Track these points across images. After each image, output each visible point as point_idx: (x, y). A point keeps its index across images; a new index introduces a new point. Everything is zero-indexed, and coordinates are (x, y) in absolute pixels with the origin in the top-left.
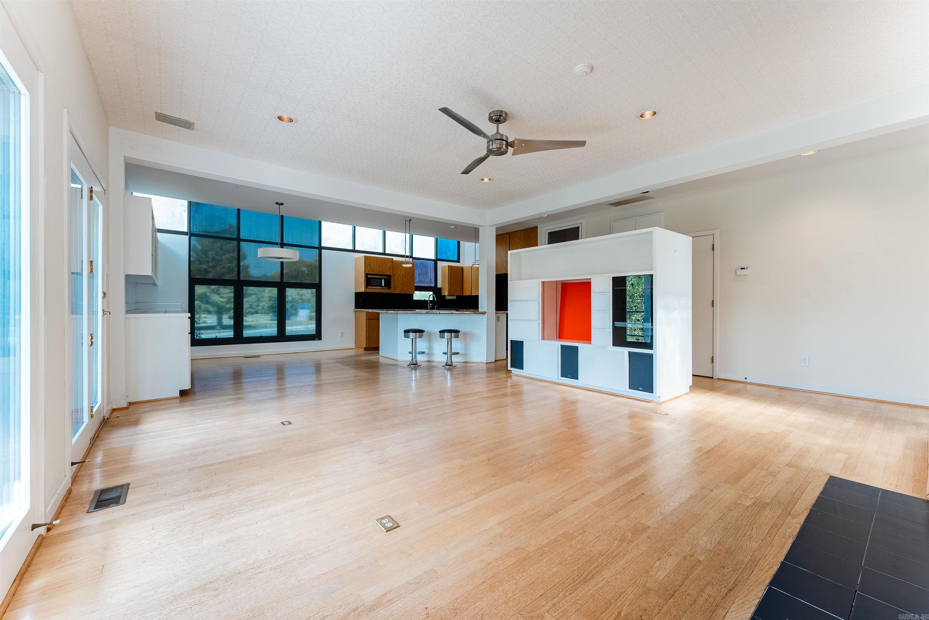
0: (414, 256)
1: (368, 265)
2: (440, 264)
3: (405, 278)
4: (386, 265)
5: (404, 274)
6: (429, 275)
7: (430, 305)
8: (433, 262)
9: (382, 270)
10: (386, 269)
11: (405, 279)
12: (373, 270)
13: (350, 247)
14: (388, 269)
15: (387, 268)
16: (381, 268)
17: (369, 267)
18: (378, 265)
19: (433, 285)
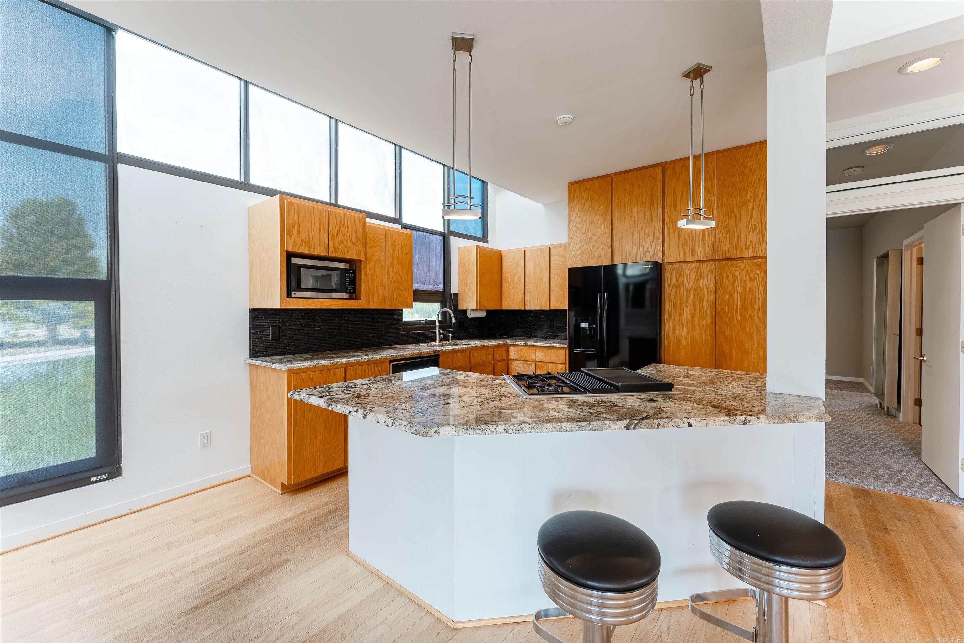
0: (405, 220)
1: (294, 227)
2: (456, 243)
3: (391, 269)
4: (348, 231)
5: (390, 260)
6: (434, 265)
7: (439, 332)
8: (440, 238)
9: (336, 245)
10: (347, 242)
11: (391, 274)
12: (308, 244)
13: (235, 175)
14: (354, 244)
15: (351, 240)
16: (333, 238)
17: (295, 231)
18: (324, 228)
19: (441, 288)
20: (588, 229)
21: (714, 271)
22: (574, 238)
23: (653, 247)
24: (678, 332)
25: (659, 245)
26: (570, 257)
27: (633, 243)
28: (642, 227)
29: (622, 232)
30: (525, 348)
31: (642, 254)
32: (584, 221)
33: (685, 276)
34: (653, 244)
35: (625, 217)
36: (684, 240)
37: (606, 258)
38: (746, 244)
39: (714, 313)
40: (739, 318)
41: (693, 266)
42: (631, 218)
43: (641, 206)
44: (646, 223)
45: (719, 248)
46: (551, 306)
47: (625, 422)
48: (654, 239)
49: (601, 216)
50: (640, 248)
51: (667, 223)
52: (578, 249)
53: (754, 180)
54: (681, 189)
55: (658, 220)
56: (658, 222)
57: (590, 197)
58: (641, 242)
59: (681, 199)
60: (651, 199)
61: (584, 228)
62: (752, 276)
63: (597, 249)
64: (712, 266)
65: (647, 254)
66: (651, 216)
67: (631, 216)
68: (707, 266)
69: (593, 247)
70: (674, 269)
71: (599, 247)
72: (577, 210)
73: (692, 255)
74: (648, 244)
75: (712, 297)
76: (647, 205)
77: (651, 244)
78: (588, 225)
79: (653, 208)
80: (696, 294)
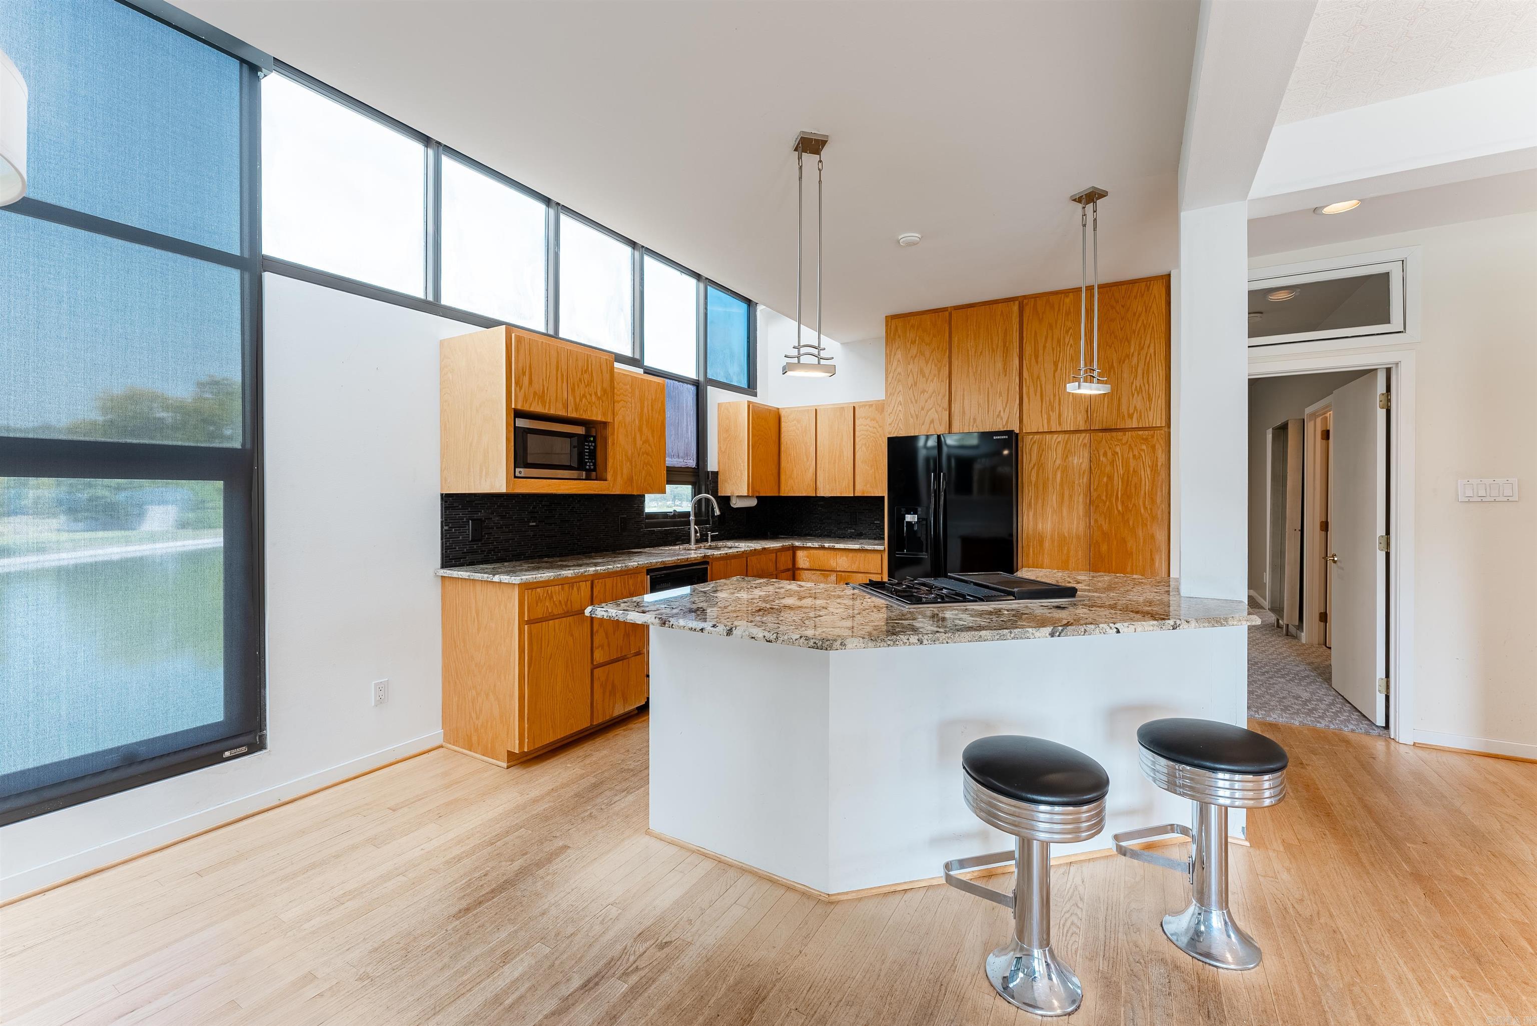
0: (648, 362)
1: (524, 374)
2: (715, 396)
3: (638, 436)
4: (592, 380)
5: (637, 422)
6: (685, 429)
7: (695, 529)
8: (692, 389)
9: (578, 400)
10: (591, 395)
11: (639, 443)
12: (541, 397)
13: (416, 289)
14: (599, 398)
15: (596, 394)
16: (573, 390)
17: (526, 380)
18: (562, 375)
19: (692, 463)
20: (916, 384)
21: (1088, 445)
22: (896, 395)
23: (1007, 410)
24: (1040, 526)
25: (1015, 410)
26: (889, 421)
27: (979, 405)
28: (991, 383)
29: (964, 389)
30: (821, 552)
31: (991, 420)
32: (909, 372)
33: (1050, 452)
34: (1006, 406)
35: (969, 368)
36: (1048, 403)
37: (941, 425)
38: (1128, 410)
39: (1088, 502)
40: (1120, 508)
41: (1061, 437)
42: (977, 370)
43: (991, 354)
44: (997, 378)
45: (1095, 415)
46: (856, 492)
47: (1049, 629)
48: (1008, 400)
49: (933, 366)
50: (988, 411)
51: (1025, 379)
52: (900, 411)
53: (1138, 327)
54: (1045, 333)
55: (1014, 375)
56: (1014, 377)
57: (917, 338)
58: (990, 403)
59: (1044, 347)
60: (1005, 346)
61: (910, 381)
62: (1137, 454)
63: (928, 411)
64: (1084, 438)
65: (999, 420)
66: (1004, 368)
67: (976, 367)
68: (1079, 439)
69: (923, 409)
70: (1035, 442)
71: (931, 408)
72: (900, 356)
73: (1060, 424)
74: (1000, 407)
75: (1085, 480)
76: (998, 353)
77: (1004, 406)
78: (915, 377)
79: (1006, 357)
80: (1065, 476)
